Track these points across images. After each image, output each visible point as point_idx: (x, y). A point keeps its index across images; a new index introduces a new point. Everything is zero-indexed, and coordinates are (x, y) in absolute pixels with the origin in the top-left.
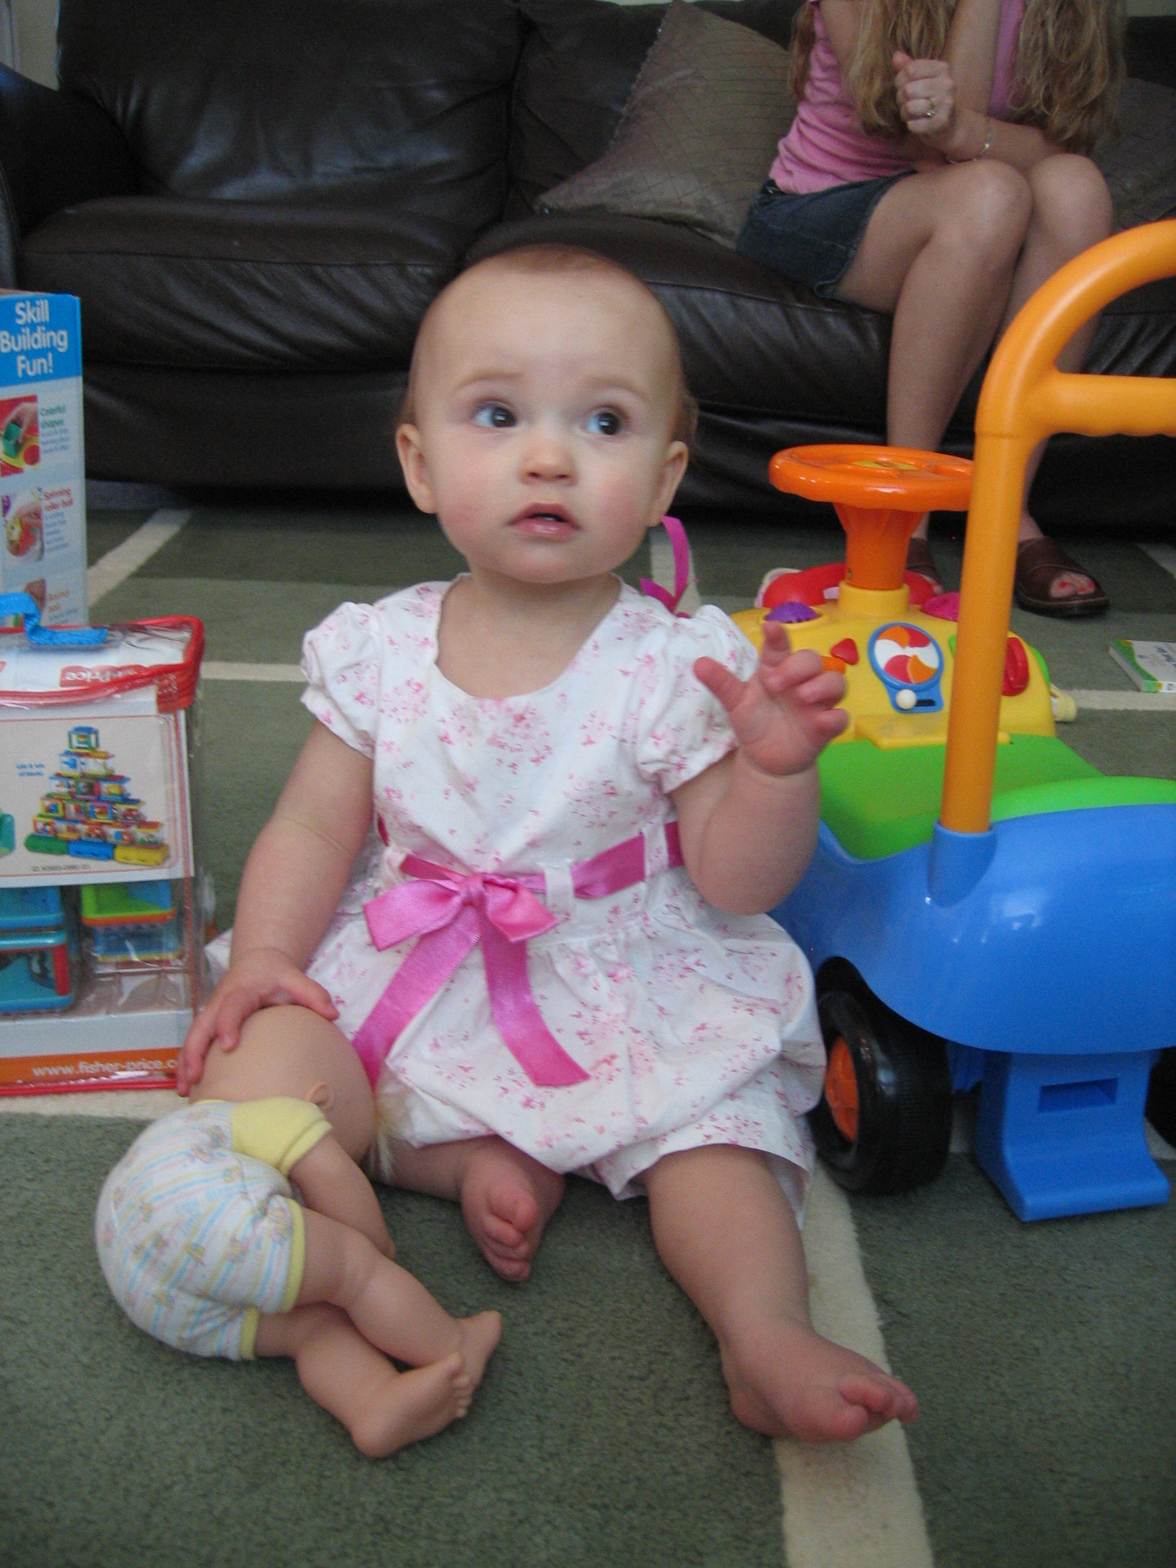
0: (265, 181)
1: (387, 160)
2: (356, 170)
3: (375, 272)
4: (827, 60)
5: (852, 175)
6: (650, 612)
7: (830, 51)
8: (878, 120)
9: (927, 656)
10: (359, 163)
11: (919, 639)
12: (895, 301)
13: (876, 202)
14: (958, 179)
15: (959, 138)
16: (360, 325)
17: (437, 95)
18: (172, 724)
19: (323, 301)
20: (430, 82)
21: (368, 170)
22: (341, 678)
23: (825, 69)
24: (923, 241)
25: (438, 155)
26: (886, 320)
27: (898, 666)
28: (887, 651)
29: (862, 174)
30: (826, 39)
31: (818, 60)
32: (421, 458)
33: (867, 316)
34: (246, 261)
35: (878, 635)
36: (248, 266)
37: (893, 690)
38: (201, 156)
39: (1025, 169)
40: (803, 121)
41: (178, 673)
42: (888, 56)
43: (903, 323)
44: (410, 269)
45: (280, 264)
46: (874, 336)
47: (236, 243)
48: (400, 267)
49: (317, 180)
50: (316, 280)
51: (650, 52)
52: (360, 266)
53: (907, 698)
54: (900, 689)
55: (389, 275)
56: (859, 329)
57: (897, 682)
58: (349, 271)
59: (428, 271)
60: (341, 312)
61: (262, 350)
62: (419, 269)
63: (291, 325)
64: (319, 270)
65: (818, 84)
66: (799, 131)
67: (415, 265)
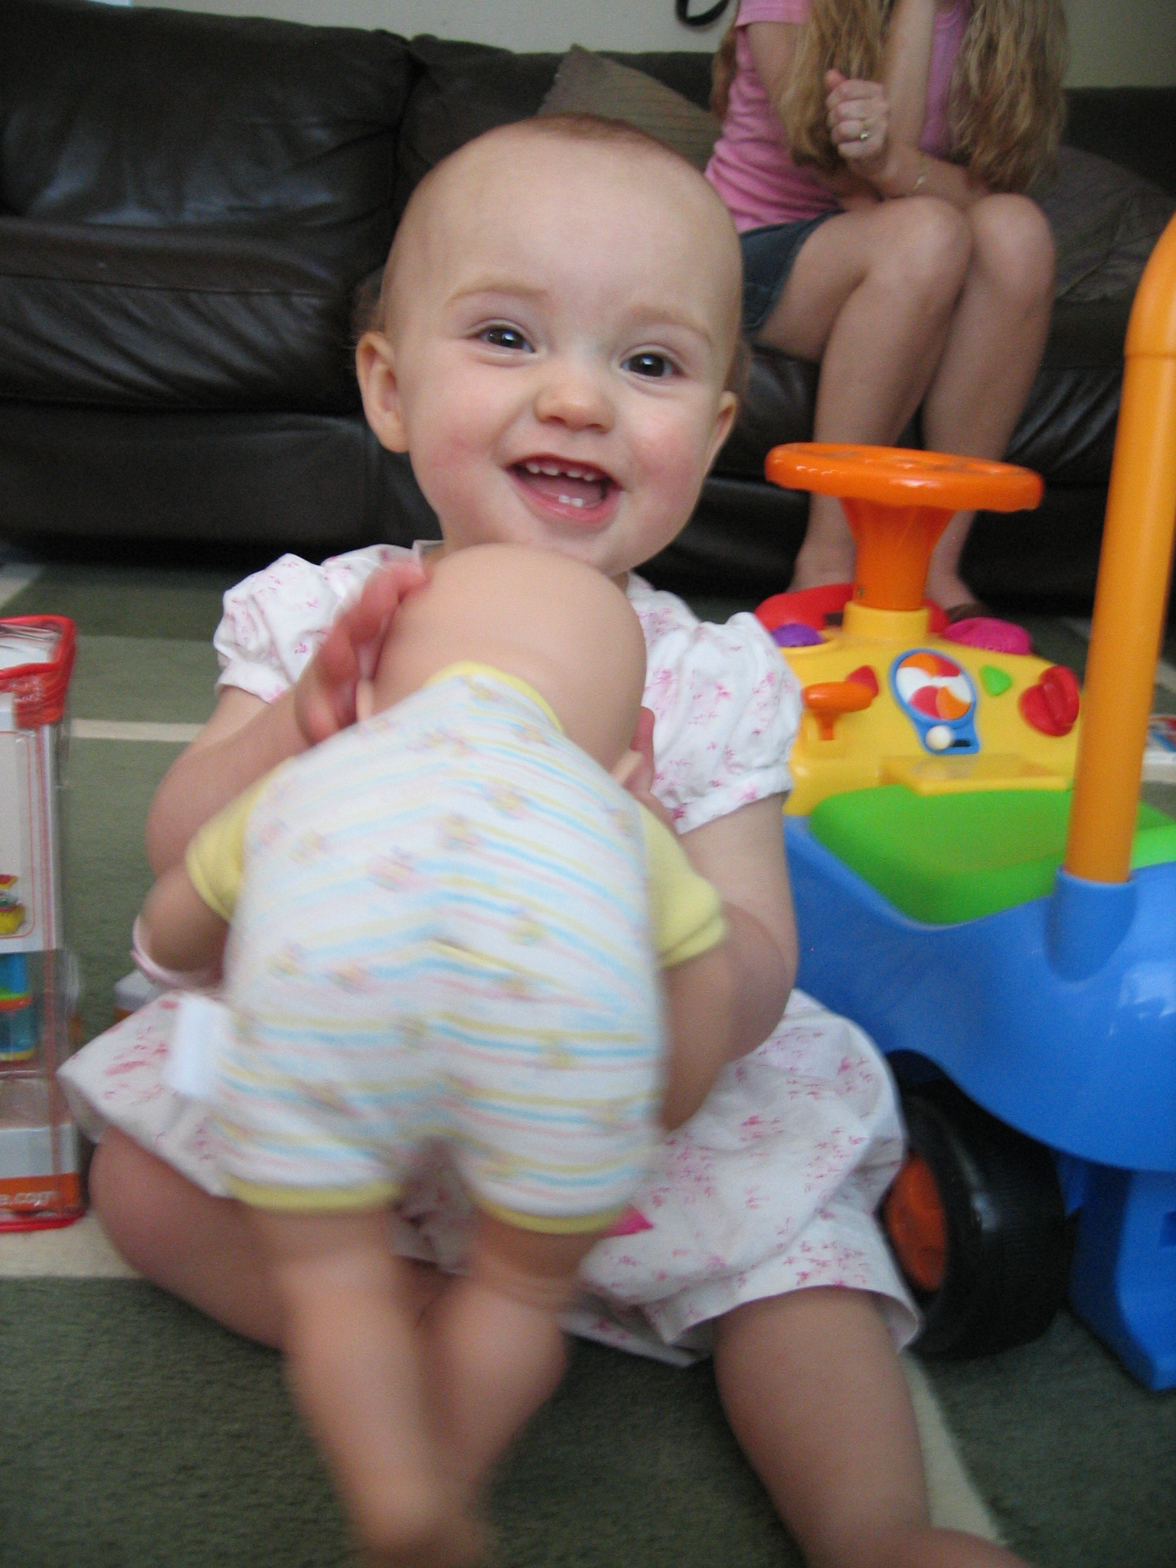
0: (132, 215)
1: (265, 199)
2: (232, 209)
3: (256, 300)
4: (750, 92)
5: (772, 217)
6: (668, 611)
7: (756, 83)
8: (808, 147)
9: (958, 688)
10: (235, 202)
11: (949, 669)
12: (823, 347)
13: (803, 241)
14: (893, 215)
15: (891, 171)
16: (240, 360)
17: (320, 135)
18: (33, 744)
19: (199, 332)
20: (314, 120)
21: (246, 209)
22: (299, 648)
23: (748, 102)
24: (857, 281)
25: (321, 197)
26: (812, 370)
27: (927, 700)
28: (912, 681)
29: (781, 217)
30: (753, 70)
31: (740, 94)
32: (391, 378)
33: (790, 364)
34: (114, 284)
35: (902, 661)
36: (115, 290)
37: (924, 728)
38: (62, 187)
39: (964, 208)
40: (721, 161)
41: (44, 675)
42: (821, 76)
43: (834, 369)
44: (295, 300)
45: (149, 288)
46: (798, 386)
47: (102, 265)
48: (283, 295)
49: (189, 217)
50: (189, 306)
51: (548, 97)
52: (242, 294)
53: (941, 736)
54: (931, 726)
55: (271, 306)
56: (782, 377)
57: (926, 717)
58: (228, 299)
59: (315, 301)
60: (218, 344)
61: (128, 384)
62: (305, 299)
63: (161, 357)
64: (194, 297)
65: (740, 119)
66: (717, 173)
67: (299, 295)
